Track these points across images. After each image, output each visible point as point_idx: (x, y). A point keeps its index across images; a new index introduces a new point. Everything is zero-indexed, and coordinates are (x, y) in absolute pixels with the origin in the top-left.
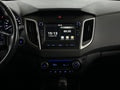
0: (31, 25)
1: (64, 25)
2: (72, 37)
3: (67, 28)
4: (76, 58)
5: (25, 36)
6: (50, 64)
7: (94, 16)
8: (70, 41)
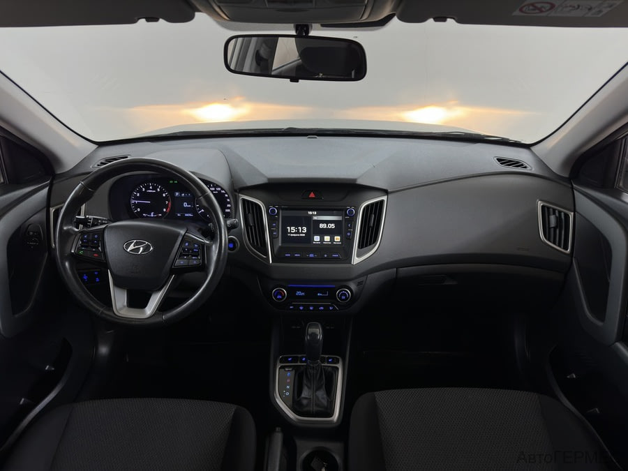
0: (251, 209)
1: (322, 211)
2: (337, 239)
3: (327, 220)
4: (343, 283)
5: (239, 235)
6: (291, 291)
7: (386, 192)
8: (331, 247)
